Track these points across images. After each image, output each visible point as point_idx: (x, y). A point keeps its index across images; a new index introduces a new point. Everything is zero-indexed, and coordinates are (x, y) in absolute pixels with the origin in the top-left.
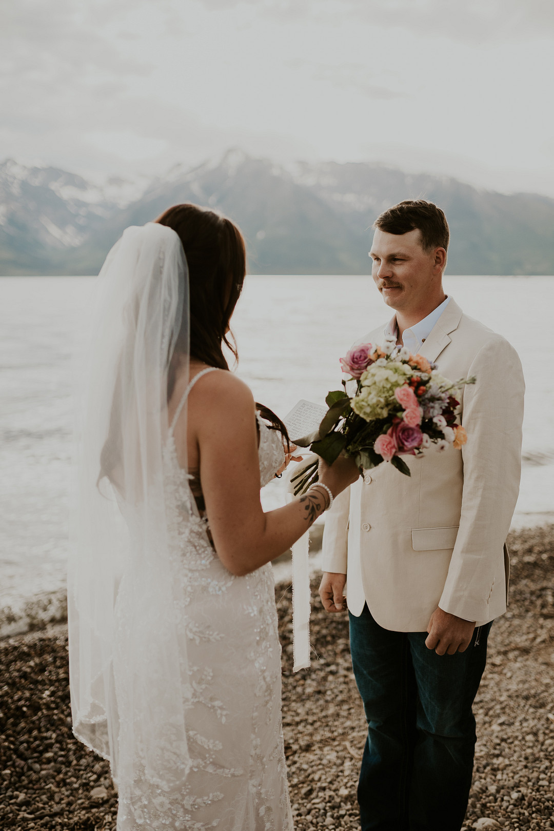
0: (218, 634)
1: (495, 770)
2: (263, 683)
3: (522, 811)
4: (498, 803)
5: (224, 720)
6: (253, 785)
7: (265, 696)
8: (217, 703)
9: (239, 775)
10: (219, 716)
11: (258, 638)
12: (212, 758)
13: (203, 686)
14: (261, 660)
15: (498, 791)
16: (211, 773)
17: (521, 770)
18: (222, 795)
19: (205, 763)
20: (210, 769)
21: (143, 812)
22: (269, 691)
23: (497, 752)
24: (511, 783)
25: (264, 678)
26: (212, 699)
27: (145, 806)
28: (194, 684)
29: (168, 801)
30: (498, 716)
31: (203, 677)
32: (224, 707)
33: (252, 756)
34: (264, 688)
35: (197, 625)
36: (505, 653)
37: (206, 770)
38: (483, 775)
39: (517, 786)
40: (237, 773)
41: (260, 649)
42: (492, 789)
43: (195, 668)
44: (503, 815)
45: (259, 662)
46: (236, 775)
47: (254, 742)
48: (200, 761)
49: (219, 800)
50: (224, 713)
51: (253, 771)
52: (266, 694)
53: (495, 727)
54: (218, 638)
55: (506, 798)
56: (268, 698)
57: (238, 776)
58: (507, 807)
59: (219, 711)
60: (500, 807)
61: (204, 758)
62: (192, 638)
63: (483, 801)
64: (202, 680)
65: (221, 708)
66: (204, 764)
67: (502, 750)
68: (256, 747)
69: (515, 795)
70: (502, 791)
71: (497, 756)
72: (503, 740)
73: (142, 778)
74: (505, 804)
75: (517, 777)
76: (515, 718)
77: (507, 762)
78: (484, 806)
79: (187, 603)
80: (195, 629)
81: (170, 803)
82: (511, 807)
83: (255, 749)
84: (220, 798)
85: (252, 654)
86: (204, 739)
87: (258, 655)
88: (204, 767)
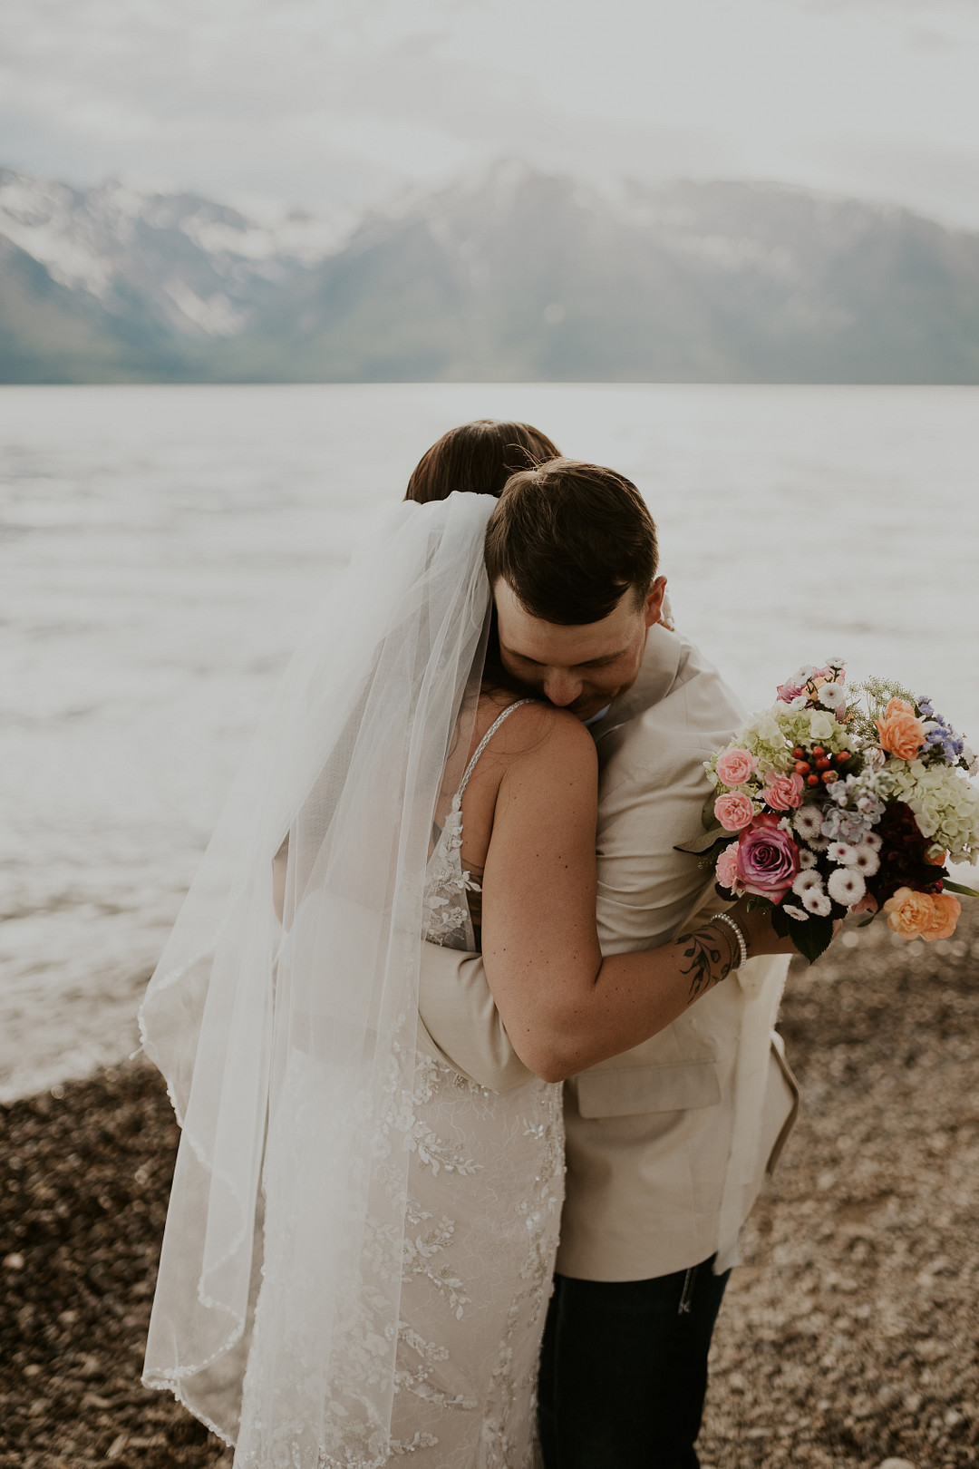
0: (472, 1164)
1: (919, 1365)
2: (534, 1255)
3: (965, 1449)
4: (921, 1432)
5: (460, 1313)
6: (490, 1428)
7: (534, 1279)
8: (454, 1282)
9: (470, 1408)
10: (452, 1305)
11: (538, 1179)
12: (428, 1372)
13: (435, 1248)
14: (537, 1217)
15: (922, 1407)
16: (422, 1399)
17: (967, 1367)
18: (436, 1441)
19: (416, 1380)
20: (422, 1393)
21: (290, 1448)
22: (541, 1272)
23: (924, 1329)
24: (947, 1393)
25: (538, 1248)
26: (445, 1273)
27: (296, 1437)
28: (419, 1242)
29: (340, 1434)
30: (930, 1256)
31: (437, 1232)
32: (465, 1290)
33: (494, 1377)
34: (536, 1264)
35: (439, 1141)
36: (952, 1129)
37: (415, 1392)
38: (896, 1374)
39: (957, 1399)
40: (465, 1404)
41: (538, 1199)
42: (913, 1402)
43: (425, 1215)
44: (930, 1456)
45: (532, 1220)
46: (464, 1406)
47: (502, 1354)
48: (406, 1374)
49: (428, 1447)
50: (463, 1300)
51: (492, 1403)
52: (537, 1275)
53: (926, 1279)
54: (472, 1169)
55: (936, 1422)
56: (537, 1283)
57: (467, 1410)
58: (937, 1441)
59: (454, 1296)
60: (925, 1437)
61: (413, 1373)
62: (427, 1162)
63: (892, 1427)
64: (434, 1236)
65: (459, 1291)
66: (412, 1382)
67: (935, 1325)
68: (504, 1362)
69: (952, 1418)
70: (931, 1409)
71: (925, 1337)
72: (938, 1306)
73: (298, 1387)
74: (933, 1434)
75: (959, 1381)
76: (962, 1262)
77: (942, 1349)
78: (895, 1436)
79: (426, 1100)
80: (434, 1148)
81: (343, 1438)
82: (944, 1440)
83: (502, 1367)
84: (431, 1444)
85: (524, 1206)
86: (419, 1339)
87: (533, 1208)
88: (413, 1387)
